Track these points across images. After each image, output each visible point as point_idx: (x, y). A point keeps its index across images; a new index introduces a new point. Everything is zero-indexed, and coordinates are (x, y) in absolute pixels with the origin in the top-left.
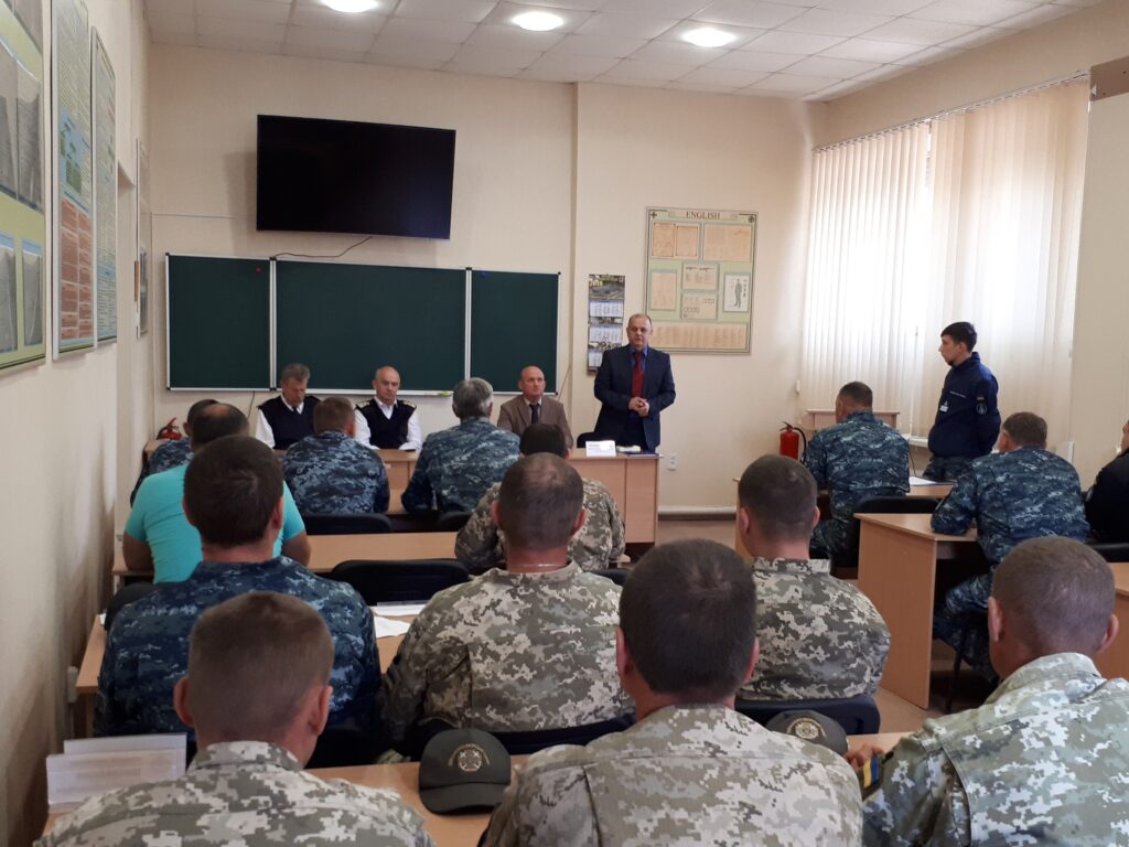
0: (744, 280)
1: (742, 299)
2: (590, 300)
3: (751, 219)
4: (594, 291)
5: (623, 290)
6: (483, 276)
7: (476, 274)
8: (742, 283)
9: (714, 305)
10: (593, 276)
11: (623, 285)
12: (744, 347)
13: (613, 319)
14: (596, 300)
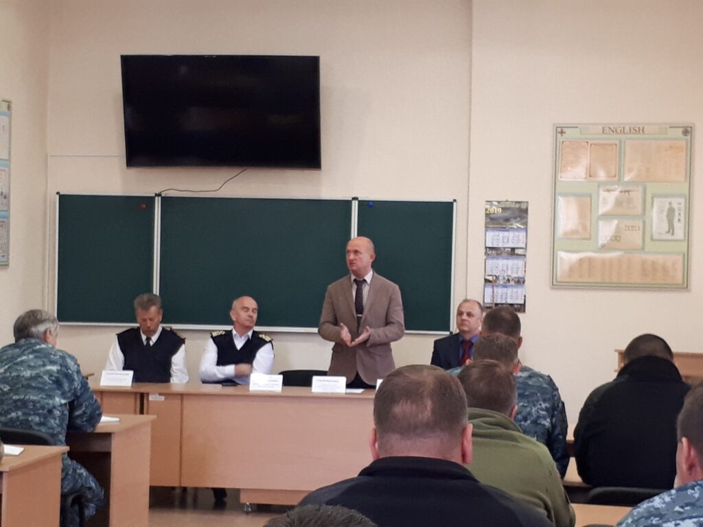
0: (678, 203)
1: (676, 224)
2: (487, 228)
3: (686, 132)
4: (492, 219)
5: (527, 218)
6: (371, 206)
7: (364, 205)
8: (675, 206)
9: (641, 232)
10: (490, 202)
11: (526, 211)
12: (680, 281)
13: (513, 249)
14: (494, 229)
